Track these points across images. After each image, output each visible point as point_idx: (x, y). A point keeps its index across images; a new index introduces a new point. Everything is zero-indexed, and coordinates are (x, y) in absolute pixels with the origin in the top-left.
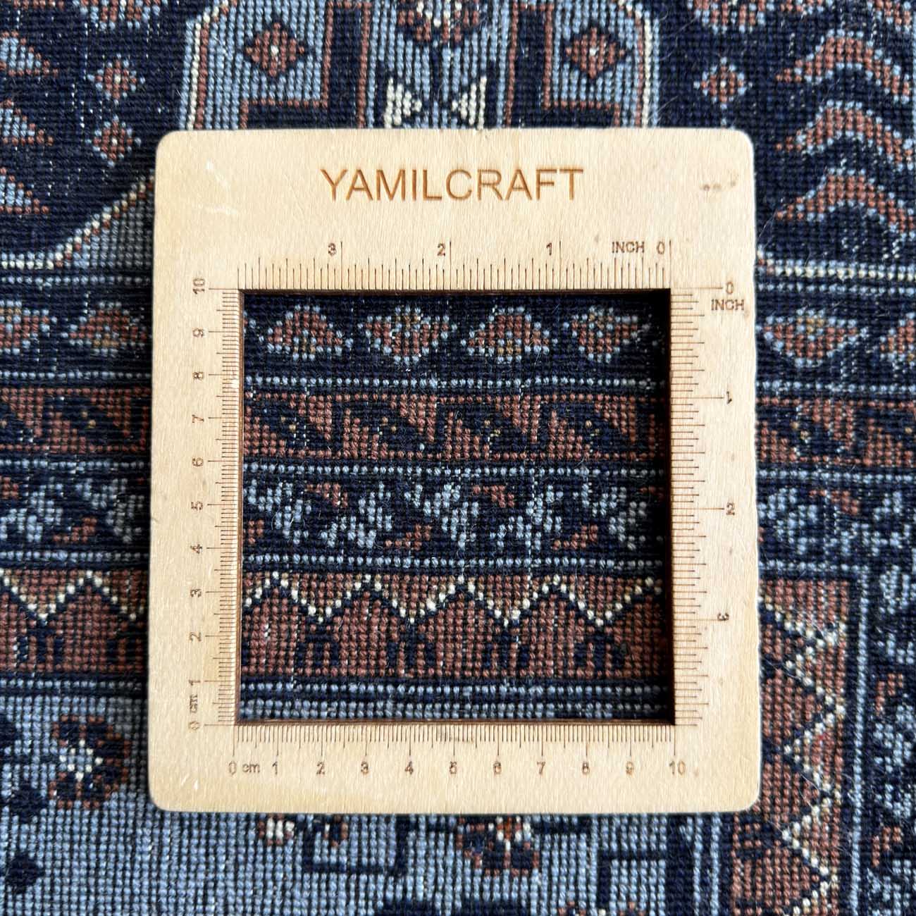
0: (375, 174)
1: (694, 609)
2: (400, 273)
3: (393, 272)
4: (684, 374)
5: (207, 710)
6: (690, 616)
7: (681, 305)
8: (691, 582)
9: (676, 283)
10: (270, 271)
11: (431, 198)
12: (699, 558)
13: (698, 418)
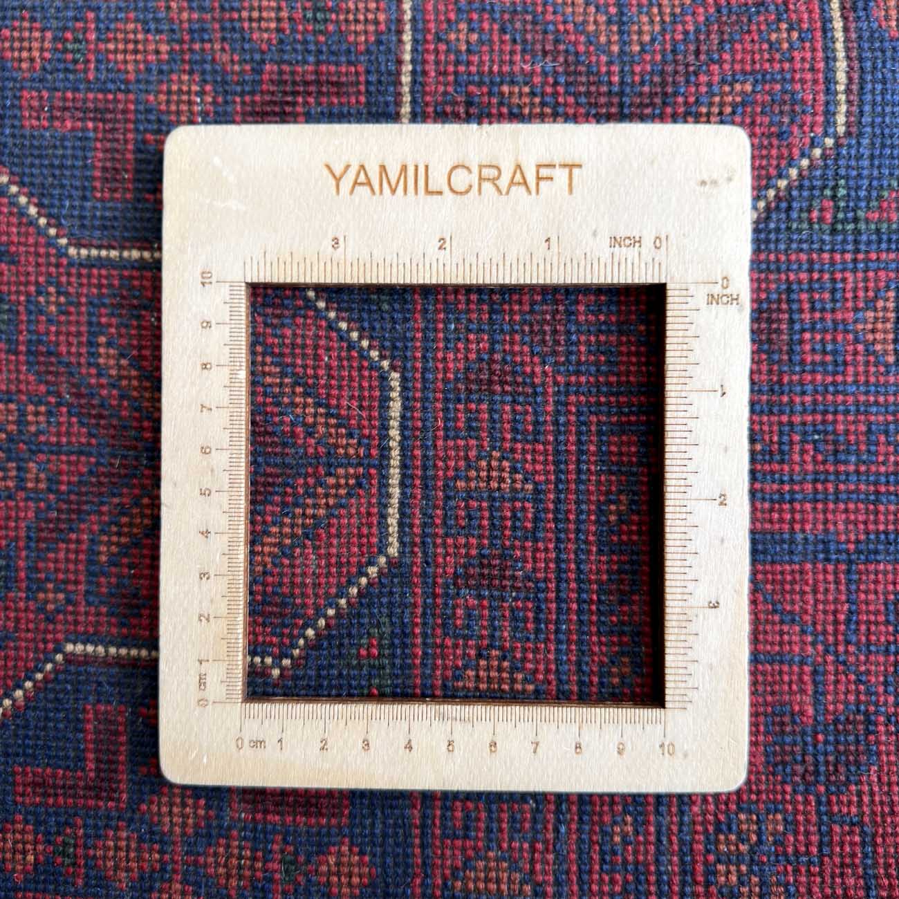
0: (377, 169)
1: (685, 597)
2: (401, 267)
3: (394, 266)
4: (678, 367)
5: (215, 689)
6: (681, 603)
7: (677, 299)
8: (682, 570)
9: (672, 278)
10: (275, 265)
11: (432, 193)
12: (691, 547)
13: (692, 410)
